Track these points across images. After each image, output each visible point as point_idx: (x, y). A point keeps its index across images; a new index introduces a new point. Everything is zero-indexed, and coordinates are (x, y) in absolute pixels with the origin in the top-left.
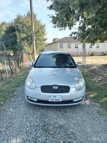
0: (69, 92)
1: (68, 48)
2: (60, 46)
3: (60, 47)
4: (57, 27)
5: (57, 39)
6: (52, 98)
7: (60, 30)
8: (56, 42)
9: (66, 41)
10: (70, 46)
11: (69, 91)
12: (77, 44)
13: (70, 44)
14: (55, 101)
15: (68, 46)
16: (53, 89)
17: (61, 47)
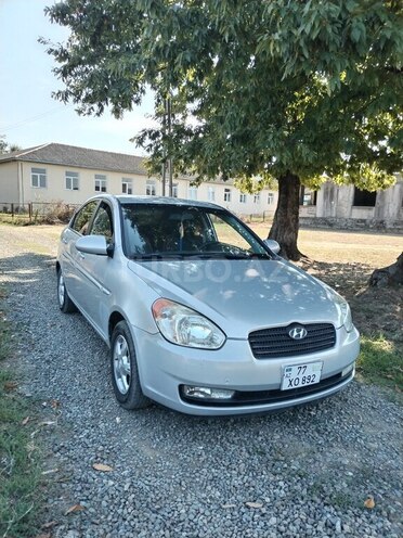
0: (332, 345)
1: (68, 186)
2: (34, 178)
3: (35, 183)
4: (71, 98)
5: (8, 149)
6: (294, 374)
7: (80, 112)
8: (15, 160)
9: (59, 161)
10: (76, 181)
11: (334, 339)
12: (104, 177)
13: (76, 174)
14: (300, 385)
15: (68, 181)
16: (293, 340)
17: (40, 181)
